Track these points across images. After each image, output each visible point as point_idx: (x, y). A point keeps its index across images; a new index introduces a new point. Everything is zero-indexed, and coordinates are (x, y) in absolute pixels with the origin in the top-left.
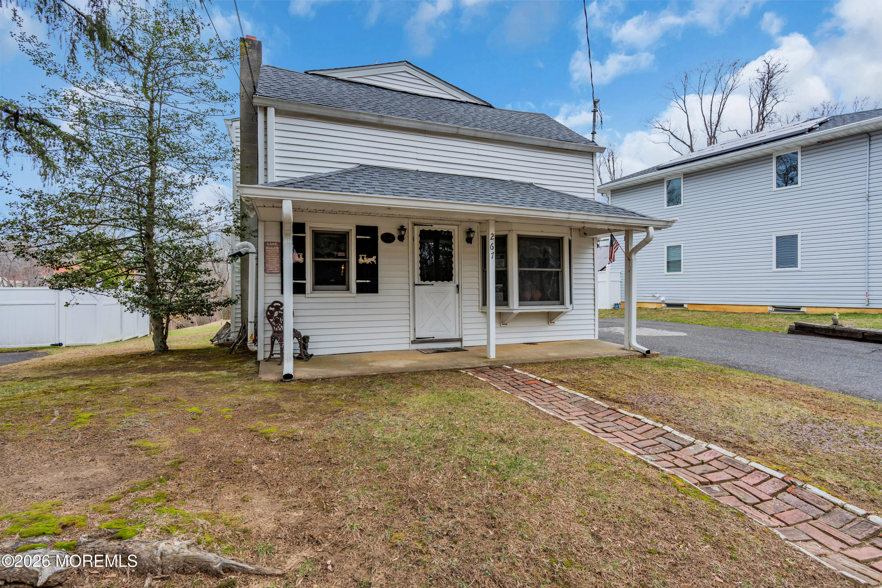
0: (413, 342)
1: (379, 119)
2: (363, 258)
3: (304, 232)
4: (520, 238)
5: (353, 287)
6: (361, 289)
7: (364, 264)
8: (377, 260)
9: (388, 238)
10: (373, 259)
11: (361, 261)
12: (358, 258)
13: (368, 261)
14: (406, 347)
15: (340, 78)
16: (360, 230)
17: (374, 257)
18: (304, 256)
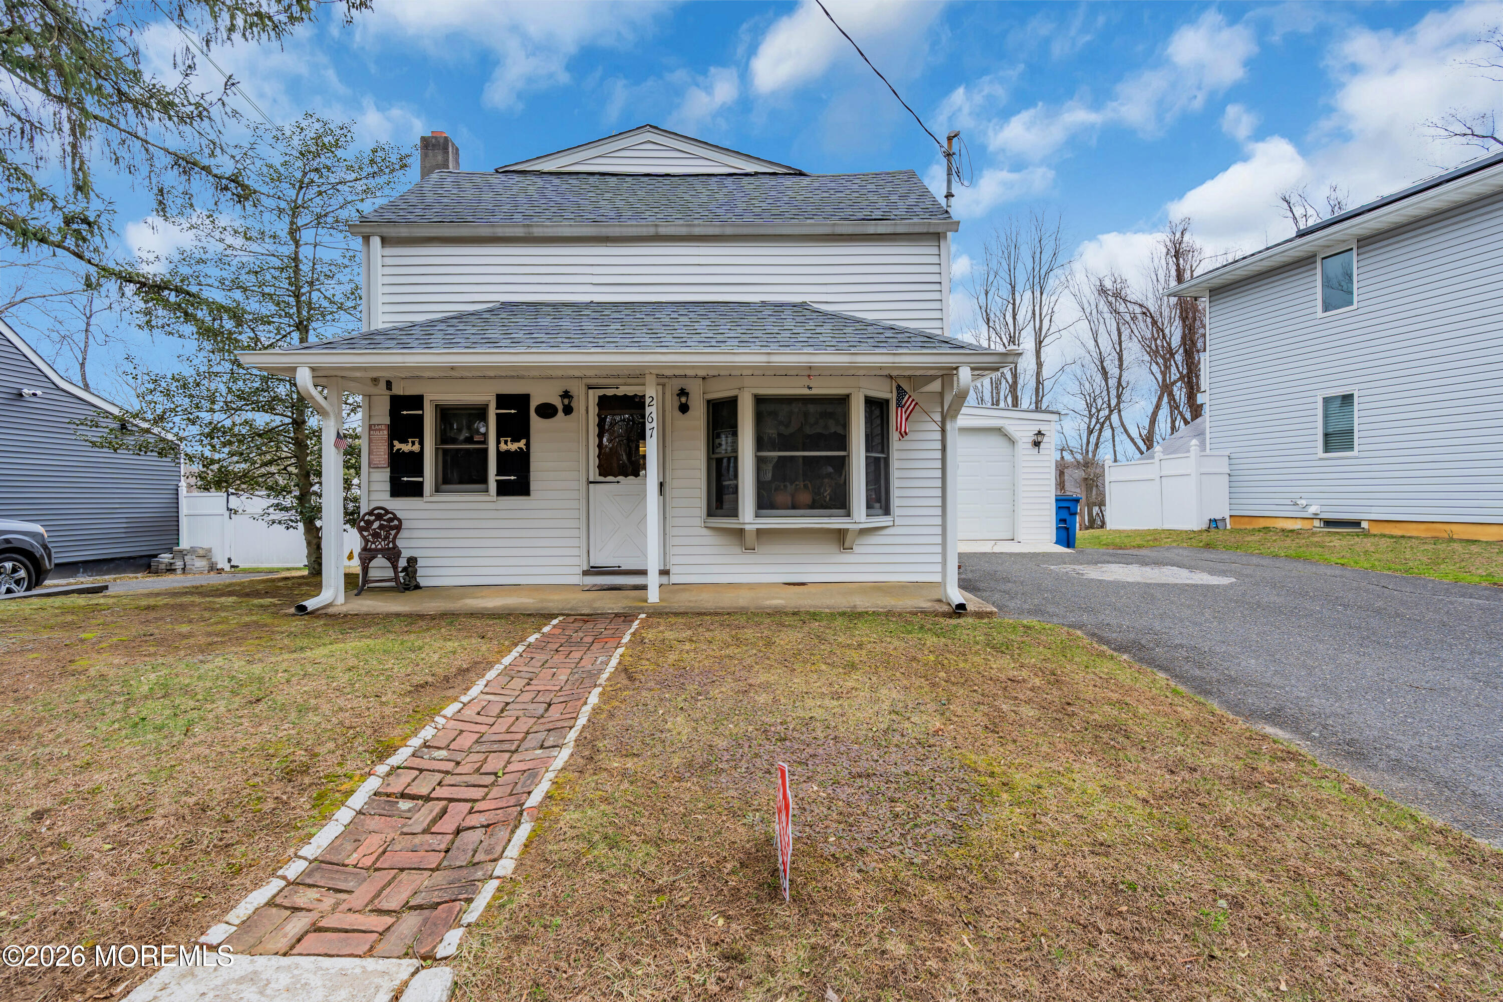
0: (585, 573)
1: (526, 230)
2: (506, 442)
3: (422, 409)
4: (760, 401)
5: (493, 486)
6: (504, 490)
7: (508, 451)
8: (528, 445)
9: (546, 411)
10: (522, 444)
11: (503, 447)
12: (498, 442)
13: (513, 447)
14: (577, 579)
15: (546, 170)
16: (503, 400)
17: (523, 441)
18: (421, 443)
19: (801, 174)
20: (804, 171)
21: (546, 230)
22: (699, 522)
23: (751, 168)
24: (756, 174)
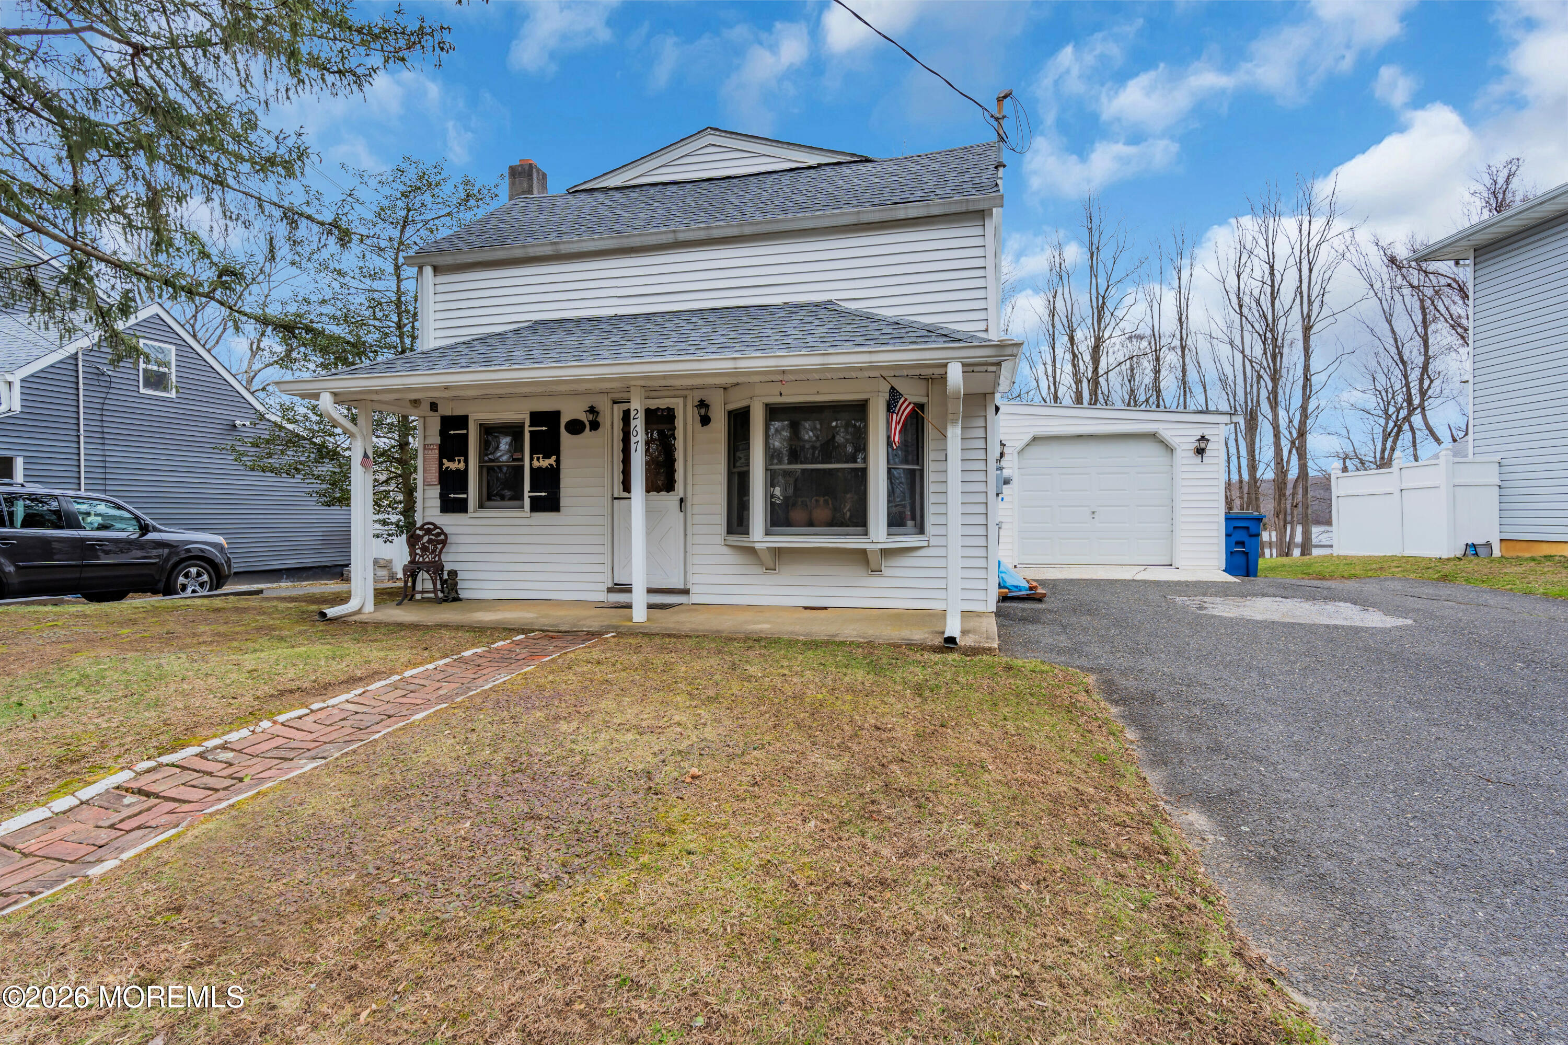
0: (610, 590)
2: (538, 459)
3: (467, 429)
4: (769, 409)
5: (527, 502)
6: (538, 506)
7: (540, 468)
8: (558, 461)
9: (576, 427)
10: (552, 461)
11: (536, 464)
12: (532, 459)
13: (545, 463)
14: (602, 597)
15: (612, 186)
16: (536, 417)
17: (554, 458)
18: (466, 461)
19: (867, 160)
20: (871, 157)
21: (571, 246)
22: (720, 539)
23: (813, 159)
24: (820, 165)
